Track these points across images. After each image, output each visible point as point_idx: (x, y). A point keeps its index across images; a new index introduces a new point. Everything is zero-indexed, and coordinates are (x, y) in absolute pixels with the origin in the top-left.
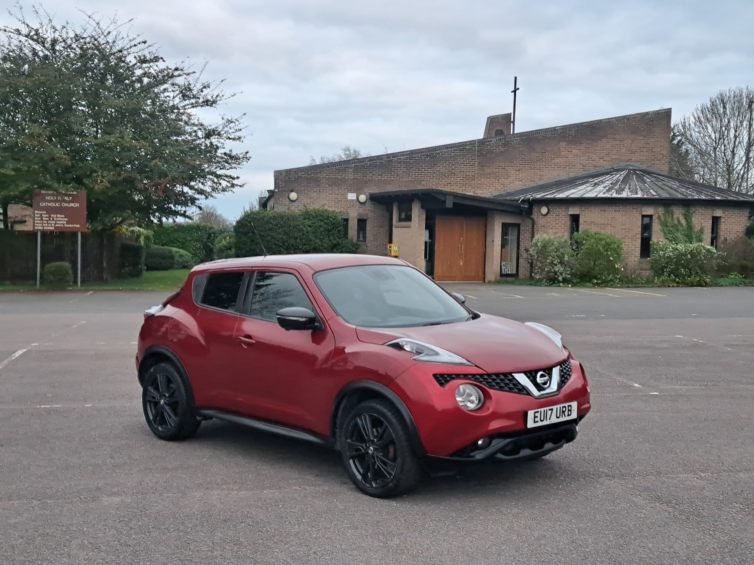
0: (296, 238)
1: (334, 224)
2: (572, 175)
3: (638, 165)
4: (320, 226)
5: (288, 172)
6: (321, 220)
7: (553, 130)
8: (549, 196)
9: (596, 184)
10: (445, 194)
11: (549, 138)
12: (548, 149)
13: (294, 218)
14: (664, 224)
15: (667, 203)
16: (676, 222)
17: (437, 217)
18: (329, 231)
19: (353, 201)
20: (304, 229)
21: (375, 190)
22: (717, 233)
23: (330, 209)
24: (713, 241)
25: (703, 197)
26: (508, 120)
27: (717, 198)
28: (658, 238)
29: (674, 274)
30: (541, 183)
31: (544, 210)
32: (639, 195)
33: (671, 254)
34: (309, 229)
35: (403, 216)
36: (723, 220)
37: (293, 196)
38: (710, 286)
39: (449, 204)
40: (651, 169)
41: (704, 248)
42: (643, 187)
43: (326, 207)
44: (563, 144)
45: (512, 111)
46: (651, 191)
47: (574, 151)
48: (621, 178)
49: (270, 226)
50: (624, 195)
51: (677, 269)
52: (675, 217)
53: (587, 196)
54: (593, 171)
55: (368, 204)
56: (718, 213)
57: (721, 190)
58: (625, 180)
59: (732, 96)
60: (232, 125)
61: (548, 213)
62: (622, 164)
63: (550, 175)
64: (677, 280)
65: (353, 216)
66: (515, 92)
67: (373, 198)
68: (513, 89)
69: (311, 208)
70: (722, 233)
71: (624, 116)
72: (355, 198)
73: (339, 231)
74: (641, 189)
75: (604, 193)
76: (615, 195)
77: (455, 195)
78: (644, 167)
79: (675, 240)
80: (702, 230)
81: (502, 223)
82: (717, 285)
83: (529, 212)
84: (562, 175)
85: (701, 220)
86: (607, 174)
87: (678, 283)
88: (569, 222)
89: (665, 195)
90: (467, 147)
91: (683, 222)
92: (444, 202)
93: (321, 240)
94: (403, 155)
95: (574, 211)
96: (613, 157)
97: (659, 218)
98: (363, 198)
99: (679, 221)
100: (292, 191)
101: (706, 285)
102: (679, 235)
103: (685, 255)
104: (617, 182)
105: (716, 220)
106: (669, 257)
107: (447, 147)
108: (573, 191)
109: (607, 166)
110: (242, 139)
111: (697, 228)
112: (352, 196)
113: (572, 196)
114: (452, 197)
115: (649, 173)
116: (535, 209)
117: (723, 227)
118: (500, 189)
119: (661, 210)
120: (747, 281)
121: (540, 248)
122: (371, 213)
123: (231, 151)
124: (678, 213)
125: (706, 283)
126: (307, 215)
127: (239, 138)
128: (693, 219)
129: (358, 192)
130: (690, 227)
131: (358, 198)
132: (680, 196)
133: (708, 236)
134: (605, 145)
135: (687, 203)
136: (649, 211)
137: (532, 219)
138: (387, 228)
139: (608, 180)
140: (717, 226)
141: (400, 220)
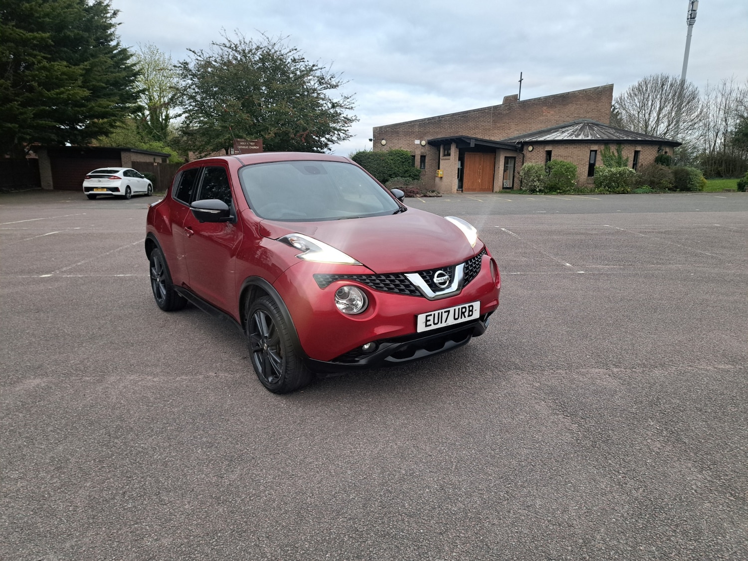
0: (384, 167)
1: (405, 158)
2: (549, 127)
3: (591, 120)
4: (398, 160)
5: (381, 128)
6: (399, 156)
7: (539, 99)
8: (534, 140)
9: (563, 132)
10: (470, 139)
11: (536, 104)
12: (537, 111)
13: (383, 155)
14: (604, 156)
15: (606, 142)
16: (611, 154)
17: (466, 153)
18: (403, 162)
19: (418, 144)
20: (389, 161)
21: (430, 138)
22: (636, 162)
23: (405, 150)
24: (634, 165)
25: (630, 138)
26: (515, 98)
27: (638, 139)
28: (599, 165)
29: (608, 186)
30: (530, 132)
31: (530, 148)
32: (589, 138)
33: (607, 174)
34: (392, 161)
35: (446, 153)
36: (641, 153)
37: (384, 142)
38: (630, 193)
39: (472, 145)
40: (598, 123)
41: (628, 170)
42: (592, 133)
43: (402, 149)
44: (545, 108)
45: (518, 93)
46: (597, 135)
47: (551, 112)
48: (579, 128)
49: (369, 160)
50: (580, 138)
51: (610, 183)
52: (611, 151)
53: (557, 139)
54: (562, 124)
55: (427, 146)
56: (639, 148)
57: (641, 135)
58: (582, 129)
59: (652, 80)
60: (348, 100)
61: (533, 150)
62: (581, 120)
63: (535, 128)
64: (610, 190)
65: (418, 153)
66: (521, 81)
67: (430, 143)
68: (519, 80)
69: (394, 149)
70: (640, 161)
71: (583, 90)
72: (419, 143)
73: (409, 163)
74: (591, 134)
75: (568, 137)
76: (574, 138)
77: (476, 139)
78: (594, 121)
79: (610, 165)
80: (627, 160)
81: (505, 157)
82: (634, 193)
83: (521, 150)
84: (543, 127)
85: (628, 153)
86: (571, 126)
87: (610, 192)
88: (545, 155)
89: (606, 137)
90: (486, 111)
91: (616, 154)
92: (470, 143)
93: (398, 168)
94: (448, 116)
95: (548, 148)
96: (575, 115)
97: (601, 152)
98: (424, 143)
99: (613, 154)
100: (383, 139)
101: (628, 193)
102: (612, 162)
103: (615, 174)
104: (576, 130)
105: (637, 153)
106: (606, 176)
107: (474, 111)
108: (549, 136)
109: (571, 121)
110: (354, 108)
111: (625, 158)
112: (417, 142)
113: (548, 139)
114: (474, 140)
115: (597, 125)
116: (525, 148)
117: (641, 157)
118: (505, 136)
119: (602, 147)
120: (654, 190)
121: (526, 171)
122: (429, 152)
123: (347, 115)
124: (613, 149)
125: (628, 192)
126: (391, 153)
127: (352, 108)
128: (622, 152)
129: (421, 139)
130: (620, 157)
131: (421, 143)
132: (615, 138)
133: (631, 163)
134: (571, 107)
135: (619, 143)
136: (595, 147)
137: (523, 154)
138: (438, 161)
139: (571, 130)
140: (637, 157)
141: (444, 155)
